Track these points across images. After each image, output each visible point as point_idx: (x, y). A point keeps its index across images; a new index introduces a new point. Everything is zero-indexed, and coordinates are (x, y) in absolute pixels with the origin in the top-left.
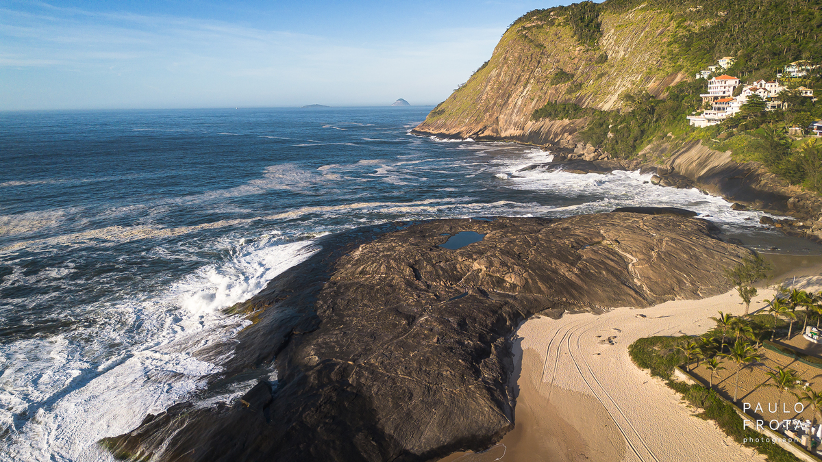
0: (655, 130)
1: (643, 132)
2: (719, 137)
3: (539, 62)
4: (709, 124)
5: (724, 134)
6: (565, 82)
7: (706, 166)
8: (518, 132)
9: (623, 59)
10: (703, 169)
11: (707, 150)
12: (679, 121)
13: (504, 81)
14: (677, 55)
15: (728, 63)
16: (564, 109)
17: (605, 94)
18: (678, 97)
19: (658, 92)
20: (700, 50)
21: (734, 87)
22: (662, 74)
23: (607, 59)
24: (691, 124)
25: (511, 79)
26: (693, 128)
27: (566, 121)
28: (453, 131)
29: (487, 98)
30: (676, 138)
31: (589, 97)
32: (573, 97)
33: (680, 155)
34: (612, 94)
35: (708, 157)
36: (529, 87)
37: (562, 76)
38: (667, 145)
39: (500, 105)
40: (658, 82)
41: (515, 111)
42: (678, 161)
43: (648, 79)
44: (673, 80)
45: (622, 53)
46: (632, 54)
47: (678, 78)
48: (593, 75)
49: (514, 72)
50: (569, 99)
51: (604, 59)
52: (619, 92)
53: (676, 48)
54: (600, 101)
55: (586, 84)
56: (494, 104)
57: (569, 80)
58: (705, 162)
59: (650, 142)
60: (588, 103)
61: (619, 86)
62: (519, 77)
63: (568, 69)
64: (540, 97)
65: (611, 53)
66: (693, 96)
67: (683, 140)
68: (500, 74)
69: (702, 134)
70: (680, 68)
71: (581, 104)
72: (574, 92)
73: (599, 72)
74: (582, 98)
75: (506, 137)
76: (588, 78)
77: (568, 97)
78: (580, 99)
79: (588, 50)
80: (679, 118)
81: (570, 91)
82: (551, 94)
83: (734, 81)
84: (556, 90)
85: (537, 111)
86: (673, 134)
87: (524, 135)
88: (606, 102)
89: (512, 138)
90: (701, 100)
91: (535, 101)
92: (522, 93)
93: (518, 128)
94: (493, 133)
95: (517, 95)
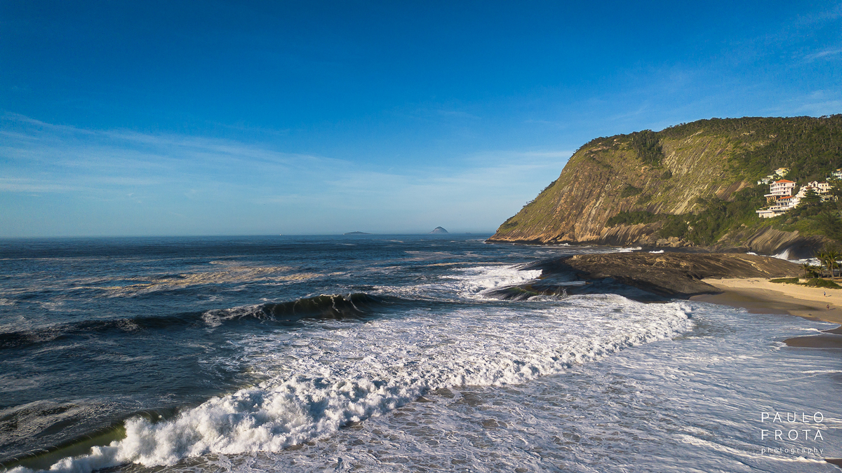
0: (729, 223)
1: (718, 226)
2: (786, 222)
3: (608, 179)
4: (776, 215)
5: (789, 220)
6: (634, 195)
7: (779, 242)
8: (594, 237)
9: (687, 174)
10: (778, 244)
11: (778, 232)
12: (749, 215)
13: (577, 196)
14: (738, 168)
15: (784, 172)
16: (638, 215)
17: (675, 202)
18: (744, 199)
19: (725, 197)
20: (758, 164)
21: (792, 188)
22: (726, 183)
23: (671, 175)
24: (760, 216)
25: (583, 194)
26: (763, 219)
27: (642, 225)
28: (532, 238)
29: (561, 210)
30: (749, 228)
31: (659, 205)
32: (645, 206)
33: (755, 238)
34: (682, 202)
35: (780, 237)
36: (601, 200)
37: (630, 190)
38: (743, 233)
39: (575, 215)
40: (724, 189)
41: (590, 219)
42: (755, 242)
43: (714, 187)
44: (737, 187)
45: (686, 170)
46: (696, 170)
47: (742, 185)
48: (661, 189)
49: (586, 187)
50: (641, 208)
51: (668, 175)
52: (689, 200)
53: (736, 164)
54: (671, 208)
55: (654, 196)
56: (569, 214)
57: (638, 193)
58: (777, 240)
59: (726, 232)
60: (660, 210)
61: (687, 196)
62: (591, 191)
63: (636, 185)
64: (613, 208)
65: (674, 170)
66: (758, 197)
67: (756, 227)
68: (572, 190)
69: (772, 222)
70: (742, 178)
71: (653, 212)
72: (644, 202)
73: (665, 186)
74: (653, 207)
75: (583, 242)
76: (656, 191)
77: (639, 207)
78: (651, 208)
79: (653, 169)
80: (749, 213)
81: (640, 202)
82: (622, 205)
83: (791, 184)
84: (627, 201)
85: (611, 219)
86: (745, 224)
87: (600, 239)
88: (677, 208)
89: (589, 242)
90: (765, 199)
91: (608, 211)
92: (595, 205)
93: (594, 233)
94: (571, 238)
95: (590, 207)
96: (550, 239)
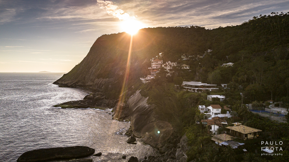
15: (162, 55)
64: (102, 69)
82: (106, 68)
83: (161, 62)
91: (100, 70)
92: (95, 67)
93: (92, 81)
94: (82, 83)
95: (93, 68)
96: (72, 84)
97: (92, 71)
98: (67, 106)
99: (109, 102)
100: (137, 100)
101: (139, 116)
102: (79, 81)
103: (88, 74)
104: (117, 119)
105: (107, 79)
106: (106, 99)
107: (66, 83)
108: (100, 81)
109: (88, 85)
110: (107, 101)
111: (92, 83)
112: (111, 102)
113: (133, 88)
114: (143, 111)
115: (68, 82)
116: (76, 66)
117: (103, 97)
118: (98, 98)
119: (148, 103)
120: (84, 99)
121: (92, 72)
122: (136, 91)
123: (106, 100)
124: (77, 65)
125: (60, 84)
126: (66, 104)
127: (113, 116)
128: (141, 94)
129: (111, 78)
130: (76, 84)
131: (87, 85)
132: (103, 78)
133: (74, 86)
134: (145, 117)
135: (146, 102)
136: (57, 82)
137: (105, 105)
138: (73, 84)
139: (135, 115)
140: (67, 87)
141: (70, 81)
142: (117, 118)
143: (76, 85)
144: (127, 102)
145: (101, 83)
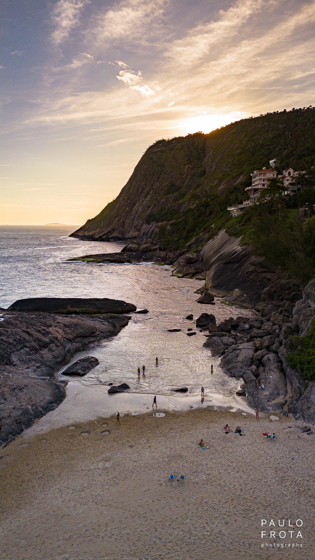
3: (158, 178)
6: (174, 193)
9: (214, 172)
13: (132, 193)
14: (243, 161)
15: (275, 163)
16: (167, 213)
19: (223, 193)
22: (229, 177)
23: (205, 173)
24: (231, 214)
25: (137, 192)
32: (176, 205)
35: (225, 243)
36: (148, 198)
37: (172, 188)
39: (127, 212)
40: (225, 185)
41: (136, 216)
43: (220, 183)
44: (235, 182)
45: (214, 168)
47: (240, 179)
48: (194, 186)
49: (140, 186)
55: (187, 193)
57: (177, 191)
58: (220, 248)
59: (198, 233)
60: (184, 208)
62: (143, 189)
63: (178, 183)
64: (155, 205)
65: (208, 168)
67: (219, 229)
68: (130, 188)
70: (242, 172)
72: (178, 200)
76: (190, 189)
77: (173, 204)
78: (180, 205)
79: (193, 168)
82: (163, 202)
83: (272, 175)
84: (167, 199)
85: (151, 216)
87: (139, 236)
90: (246, 193)
91: (151, 208)
92: (143, 202)
93: (137, 230)
94: (120, 234)
95: (139, 204)
96: (101, 235)
97: (138, 210)
98: (91, 259)
99: (167, 255)
100: (221, 245)
101: (222, 266)
102: (114, 230)
103: (130, 216)
104: (179, 275)
105: (165, 222)
106: (160, 250)
107: (91, 234)
108: (151, 228)
109: (130, 236)
110: (163, 254)
111: (137, 232)
112: (169, 256)
113: (212, 228)
114: (230, 258)
115: (95, 232)
116: (109, 204)
117: (155, 247)
118: (146, 247)
119: (241, 244)
120: (121, 252)
121: (137, 212)
122: (218, 232)
123: (161, 252)
124: (110, 202)
125: (81, 236)
126: (89, 257)
127: (172, 272)
128: (227, 234)
129: (173, 220)
130: (109, 235)
131: (128, 237)
132: (158, 222)
133: (105, 239)
134: (234, 267)
135: (238, 244)
136: (76, 234)
137: (159, 258)
138: (104, 235)
139: (214, 267)
140: (93, 241)
141: (98, 231)
142: (180, 273)
143: (110, 237)
144: (201, 251)
145: (153, 231)
